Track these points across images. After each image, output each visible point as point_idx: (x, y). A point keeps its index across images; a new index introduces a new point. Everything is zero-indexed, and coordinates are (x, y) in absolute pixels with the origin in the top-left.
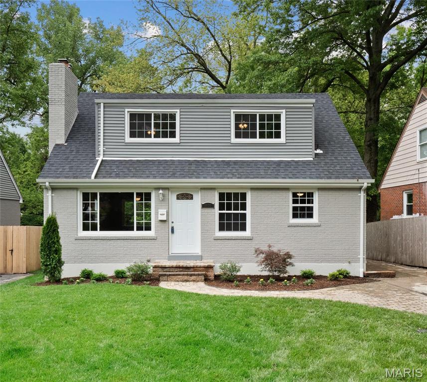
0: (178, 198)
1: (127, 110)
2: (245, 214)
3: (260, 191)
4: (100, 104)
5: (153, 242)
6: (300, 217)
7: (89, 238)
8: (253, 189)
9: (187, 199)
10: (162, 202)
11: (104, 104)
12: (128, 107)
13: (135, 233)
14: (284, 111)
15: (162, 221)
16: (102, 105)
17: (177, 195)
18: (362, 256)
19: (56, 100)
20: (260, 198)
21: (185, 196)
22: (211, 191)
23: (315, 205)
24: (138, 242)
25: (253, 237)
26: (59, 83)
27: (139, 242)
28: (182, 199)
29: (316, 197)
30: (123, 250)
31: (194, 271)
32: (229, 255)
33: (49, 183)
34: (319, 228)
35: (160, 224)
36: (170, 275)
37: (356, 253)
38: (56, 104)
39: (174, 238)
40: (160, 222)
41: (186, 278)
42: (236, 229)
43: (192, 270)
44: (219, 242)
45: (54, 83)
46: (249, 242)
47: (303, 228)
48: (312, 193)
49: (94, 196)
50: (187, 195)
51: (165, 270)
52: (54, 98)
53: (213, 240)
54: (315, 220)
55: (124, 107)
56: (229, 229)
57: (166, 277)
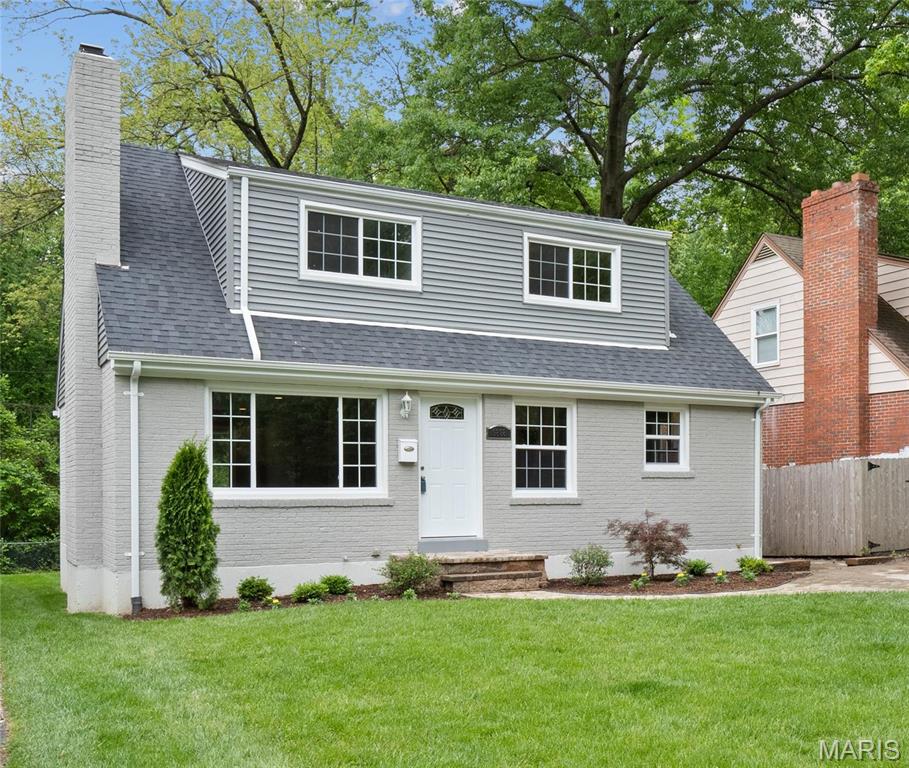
0: (433, 415)
1: (303, 203)
2: (563, 453)
3: (594, 406)
4: (240, 178)
5: (386, 513)
6: (659, 461)
7: (237, 505)
8: (581, 401)
9: (452, 416)
10: (406, 422)
11: (250, 179)
12: (307, 197)
13: (340, 493)
14: (618, 248)
15: (405, 465)
16: (245, 183)
17: (432, 408)
18: (757, 535)
19: (95, 149)
20: (593, 420)
21: (447, 411)
22: (503, 402)
23: (684, 438)
24: (351, 514)
25: (582, 500)
26: (105, 108)
27: (355, 512)
28: (442, 416)
29: (685, 423)
30: (319, 531)
31: (510, 570)
32: (539, 539)
33: (143, 363)
34: (692, 482)
35: (400, 471)
36: (474, 579)
37: (748, 529)
38: (95, 160)
39: (428, 503)
40: (401, 468)
41: (505, 583)
42: (546, 484)
43: (504, 567)
44: (521, 510)
45: (90, 105)
46: (574, 510)
47: (664, 482)
48: (678, 414)
49: (242, 401)
50: (451, 407)
51: (453, 569)
52: (90, 143)
53: (509, 507)
54: (683, 466)
55: (298, 195)
56: (533, 484)
57: (466, 583)
